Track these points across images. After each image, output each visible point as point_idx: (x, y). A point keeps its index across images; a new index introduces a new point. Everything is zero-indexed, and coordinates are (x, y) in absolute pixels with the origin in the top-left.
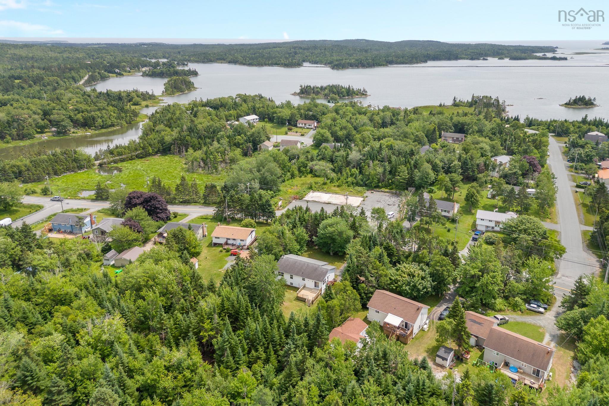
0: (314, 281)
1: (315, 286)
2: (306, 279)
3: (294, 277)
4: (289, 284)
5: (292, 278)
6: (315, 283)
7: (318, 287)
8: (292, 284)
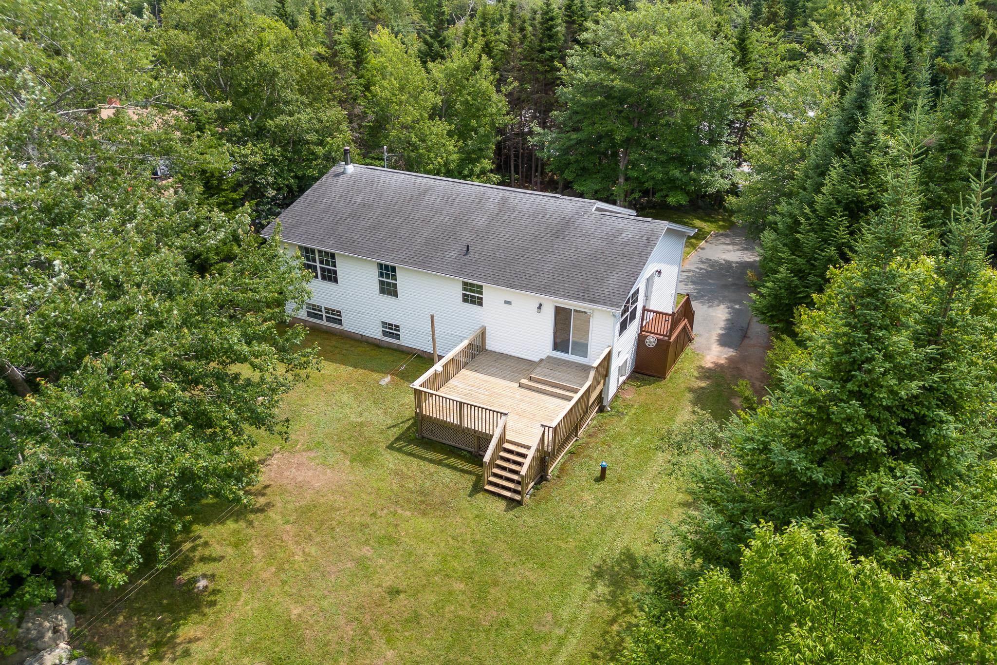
0: (550, 304)
1: (560, 344)
2: (492, 295)
3: (403, 280)
4: (376, 333)
5: (389, 289)
6: (562, 317)
7: (582, 349)
8: (391, 330)
